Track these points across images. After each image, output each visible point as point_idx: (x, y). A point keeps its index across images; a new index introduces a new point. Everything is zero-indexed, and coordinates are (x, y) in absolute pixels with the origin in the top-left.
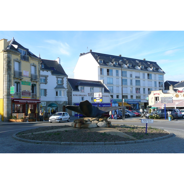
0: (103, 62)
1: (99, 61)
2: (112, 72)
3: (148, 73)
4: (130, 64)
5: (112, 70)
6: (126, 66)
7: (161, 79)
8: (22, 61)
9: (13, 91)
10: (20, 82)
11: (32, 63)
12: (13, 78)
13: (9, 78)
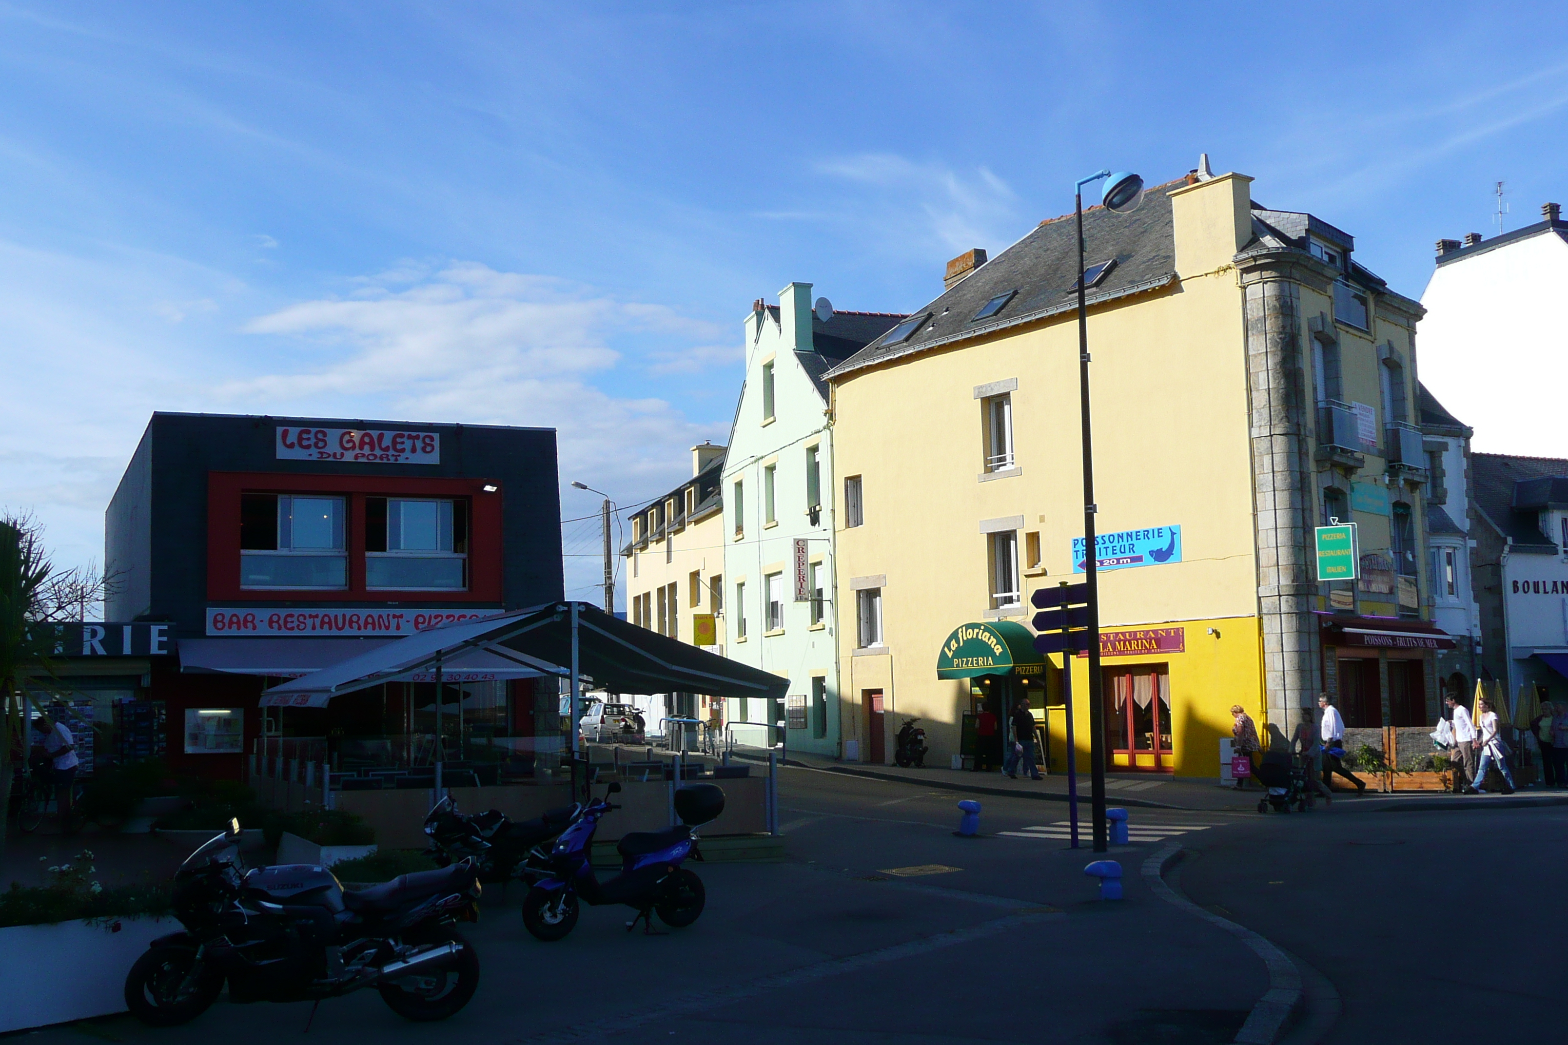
8: (1342, 334)
9: (1345, 560)
10: (1344, 494)
11: (1382, 341)
12: (1317, 461)
13: (1301, 466)
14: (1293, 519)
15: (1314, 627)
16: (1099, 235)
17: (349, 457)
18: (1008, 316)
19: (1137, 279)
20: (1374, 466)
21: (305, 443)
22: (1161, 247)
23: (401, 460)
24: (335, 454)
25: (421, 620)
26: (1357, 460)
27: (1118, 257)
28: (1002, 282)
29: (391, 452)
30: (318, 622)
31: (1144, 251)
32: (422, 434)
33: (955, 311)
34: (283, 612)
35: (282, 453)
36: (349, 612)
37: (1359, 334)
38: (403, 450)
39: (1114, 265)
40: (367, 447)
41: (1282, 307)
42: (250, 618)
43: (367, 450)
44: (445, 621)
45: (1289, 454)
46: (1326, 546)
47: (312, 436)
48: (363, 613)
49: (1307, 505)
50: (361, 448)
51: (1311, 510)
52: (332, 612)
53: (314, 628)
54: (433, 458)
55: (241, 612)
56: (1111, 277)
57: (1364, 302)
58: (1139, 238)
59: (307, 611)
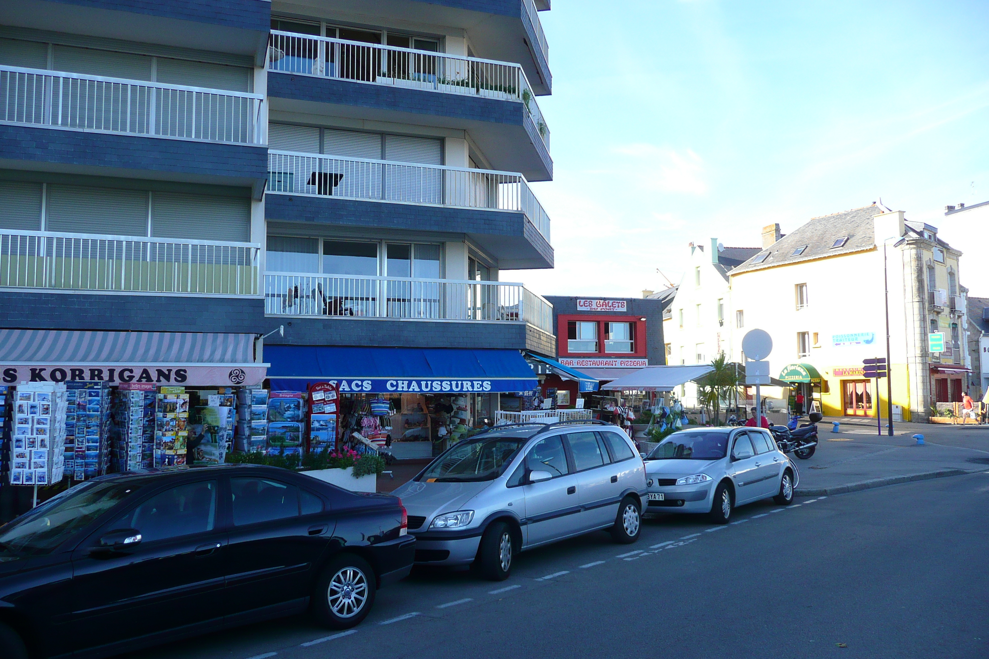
8: (936, 265)
9: (939, 345)
10: (936, 321)
11: (948, 266)
12: (928, 311)
13: (923, 313)
14: (921, 330)
15: (928, 368)
16: (838, 226)
17: (599, 309)
18: (806, 256)
19: (859, 245)
20: (947, 310)
21: (586, 305)
22: (867, 233)
23: (615, 310)
24: (595, 309)
25: (622, 362)
26: (942, 309)
27: (848, 235)
28: (799, 241)
29: (612, 308)
30: (592, 363)
31: (859, 234)
32: (621, 301)
33: (781, 252)
34: (581, 360)
35: (579, 308)
36: (601, 360)
37: (941, 264)
38: (615, 307)
39: (848, 239)
40: (604, 306)
41: (917, 258)
42: (571, 362)
43: (604, 307)
44: (630, 363)
45: (920, 308)
46: (933, 340)
47: (588, 302)
48: (605, 360)
49: (925, 326)
50: (603, 306)
51: (927, 328)
52: (596, 360)
53: (590, 365)
54: (624, 310)
55: (569, 360)
56: (847, 243)
57: (942, 252)
58: (856, 229)
59: (588, 360)
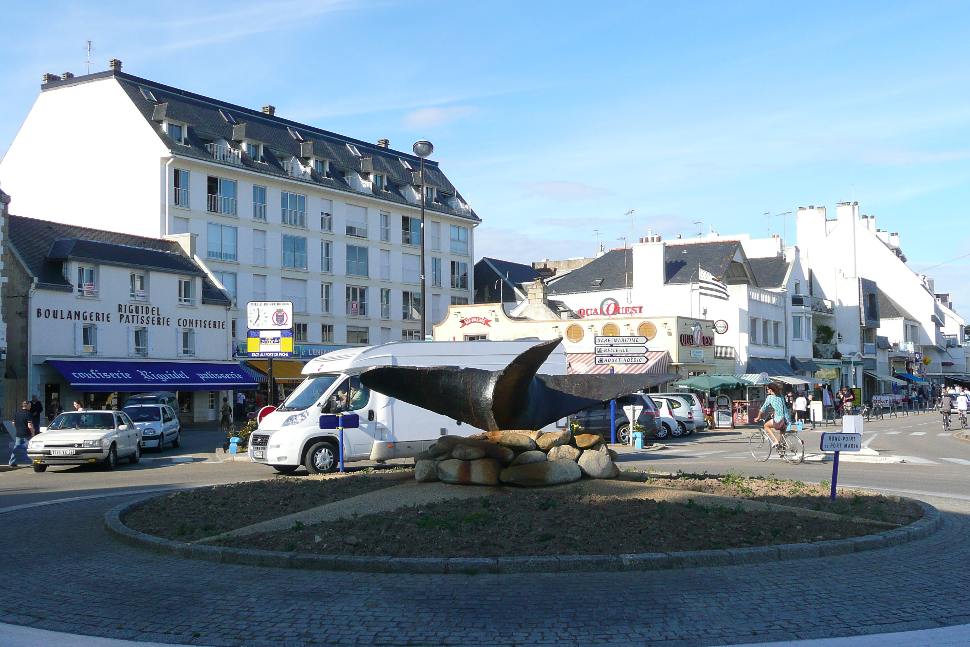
0: (185, 135)
1: (164, 127)
2: (235, 195)
3: (406, 215)
4: (323, 163)
5: (235, 184)
6: (302, 168)
7: (462, 246)
